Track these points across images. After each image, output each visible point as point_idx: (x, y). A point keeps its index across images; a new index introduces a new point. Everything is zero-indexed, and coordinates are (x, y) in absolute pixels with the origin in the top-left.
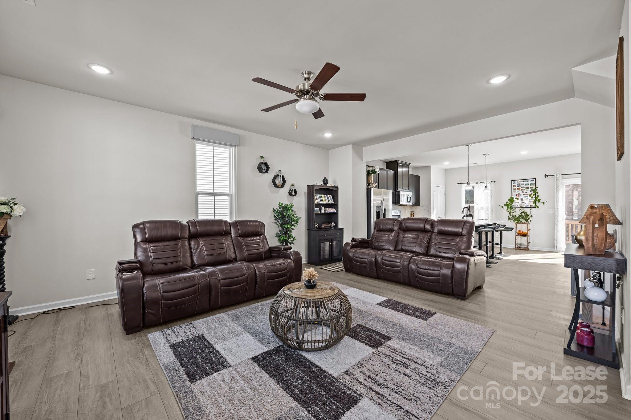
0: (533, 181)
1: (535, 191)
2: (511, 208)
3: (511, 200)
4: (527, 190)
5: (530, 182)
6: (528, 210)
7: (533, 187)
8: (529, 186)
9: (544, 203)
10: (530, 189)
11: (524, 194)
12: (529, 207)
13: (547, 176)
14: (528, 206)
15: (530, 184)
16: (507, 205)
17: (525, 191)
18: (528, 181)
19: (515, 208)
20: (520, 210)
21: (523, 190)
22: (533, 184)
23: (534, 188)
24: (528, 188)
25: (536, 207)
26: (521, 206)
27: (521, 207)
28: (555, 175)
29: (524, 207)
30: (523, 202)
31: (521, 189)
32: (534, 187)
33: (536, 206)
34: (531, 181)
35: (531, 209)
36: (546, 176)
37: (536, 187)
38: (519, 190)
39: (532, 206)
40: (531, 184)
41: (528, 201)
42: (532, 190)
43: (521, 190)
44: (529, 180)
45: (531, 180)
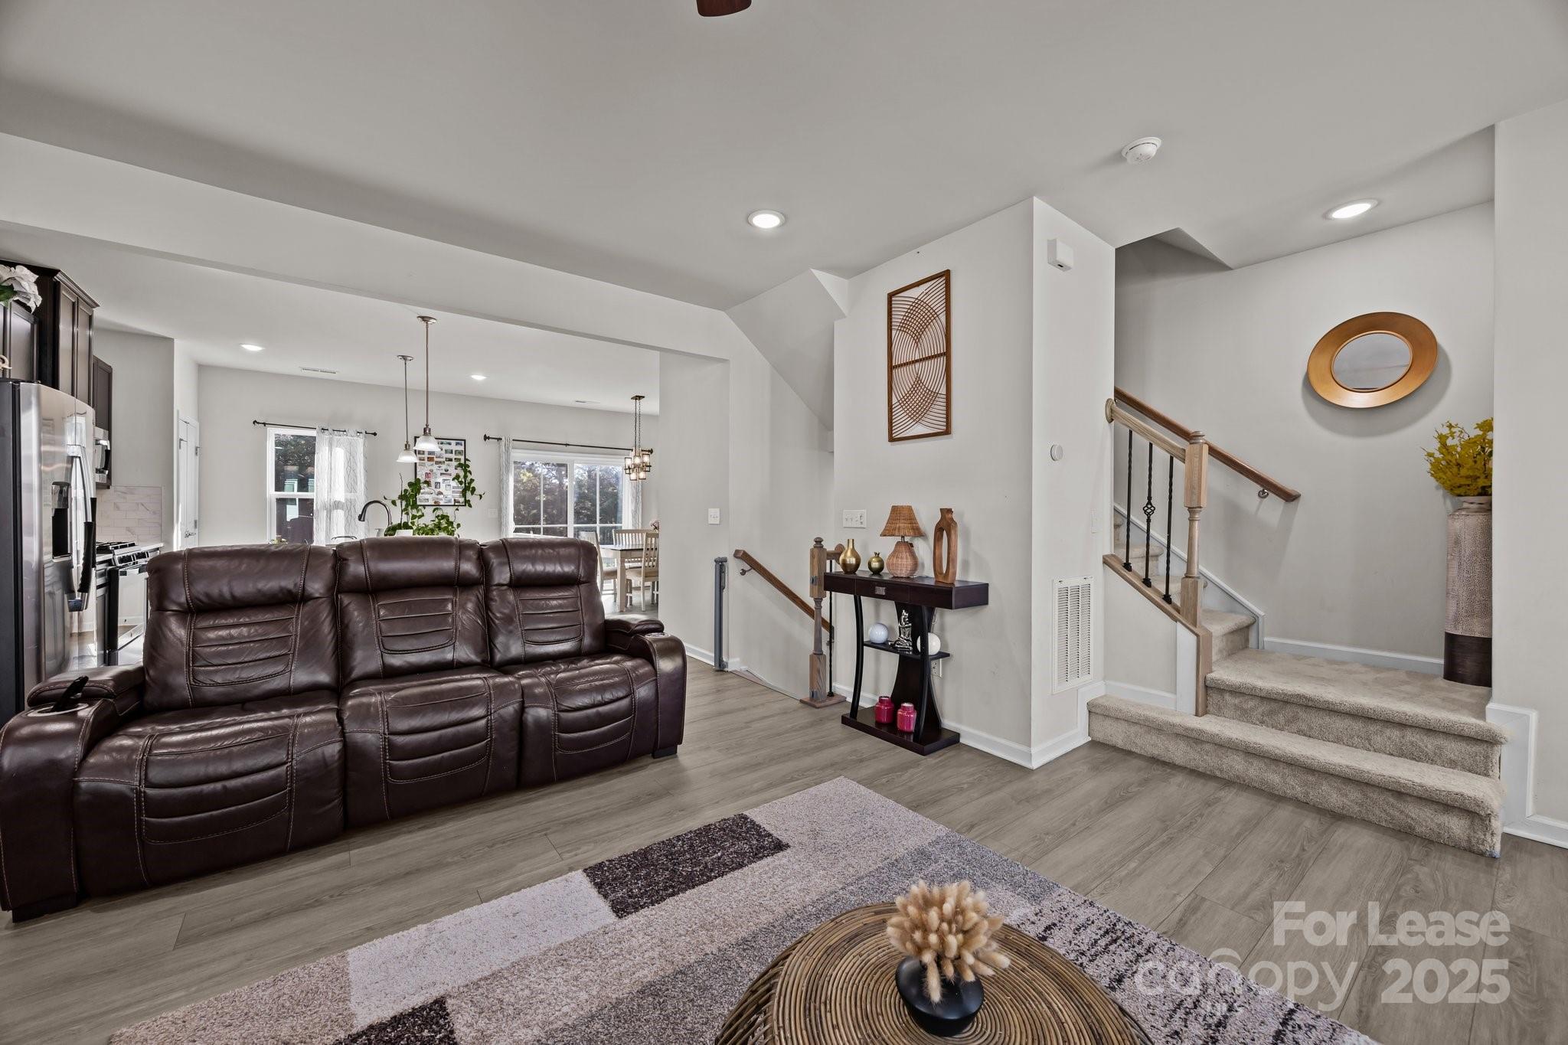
0: (461, 445)
1: (464, 467)
2: (415, 506)
3: (416, 486)
4: (448, 465)
5: (454, 447)
6: (449, 511)
7: (460, 459)
8: (453, 456)
9: (481, 496)
10: (455, 463)
11: (441, 474)
12: (453, 504)
13: (489, 438)
14: (450, 501)
15: (454, 452)
16: (403, 497)
17: (444, 467)
18: (450, 444)
19: (424, 506)
20: (434, 511)
21: (440, 462)
22: (460, 453)
23: (462, 462)
24: (451, 460)
25: (465, 505)
26: (435, 502)
27: (437, 506)
28: (503, 438)
29: (442, 503)
30: (440, 493)
31: (436, 459)
32: (462, 458)
33: (467, 503)
34: (457, 444)
35: (457, 509)
36: (486, 438)
37: (466, 460)
38: (432, 463)
39: (459, 502)
40: (456, 451)
41: (450, 490)
42: (460, 465)
43: (437, 463)
44: (453, 442)
45: (459, 441)
